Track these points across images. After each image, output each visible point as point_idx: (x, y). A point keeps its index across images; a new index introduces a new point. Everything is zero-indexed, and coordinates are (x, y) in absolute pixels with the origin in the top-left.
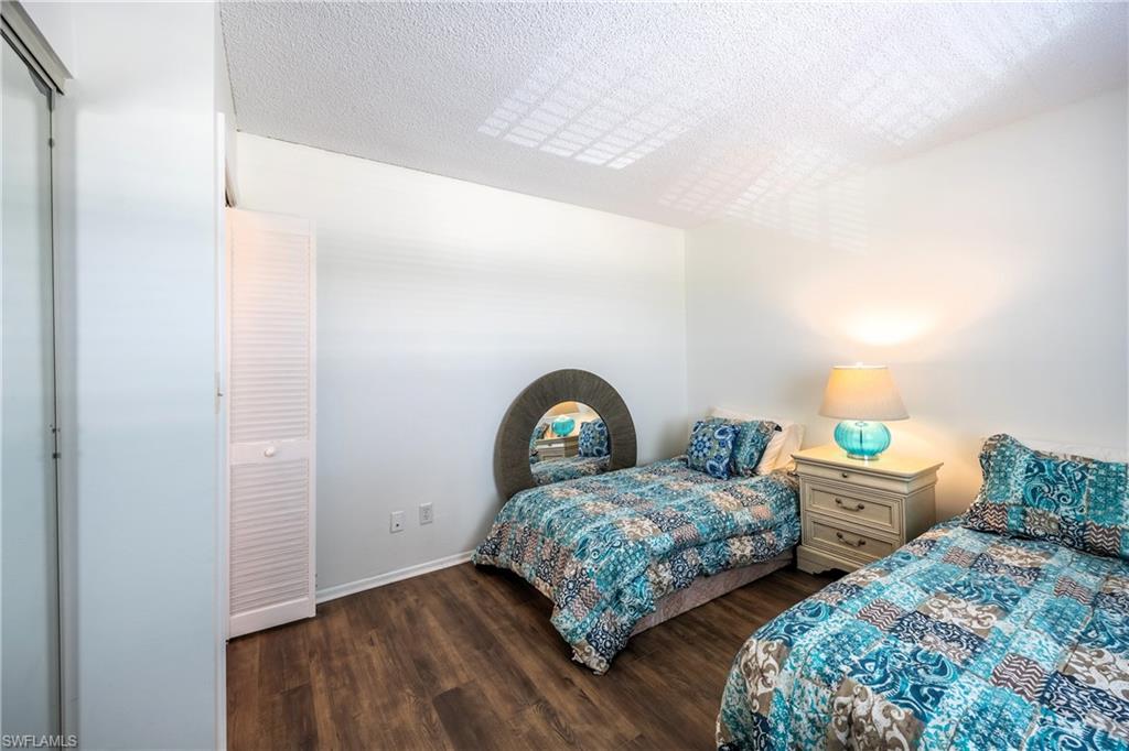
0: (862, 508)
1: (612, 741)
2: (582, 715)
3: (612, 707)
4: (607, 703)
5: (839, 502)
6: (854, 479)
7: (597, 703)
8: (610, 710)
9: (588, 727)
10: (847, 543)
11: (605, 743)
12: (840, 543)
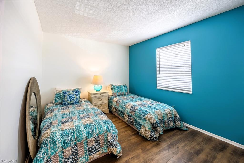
0: (102, 100)
1: (144, 154)
2: (138, 159)
3: (134, 153)
4: (133, 153)
5: (98, 100)
6: (102, 95)
7: (134, 156)
8: (135, 153)
9: (141, 158)
10: (100, 107)
11: (144, 155)
12: (99, 107)
